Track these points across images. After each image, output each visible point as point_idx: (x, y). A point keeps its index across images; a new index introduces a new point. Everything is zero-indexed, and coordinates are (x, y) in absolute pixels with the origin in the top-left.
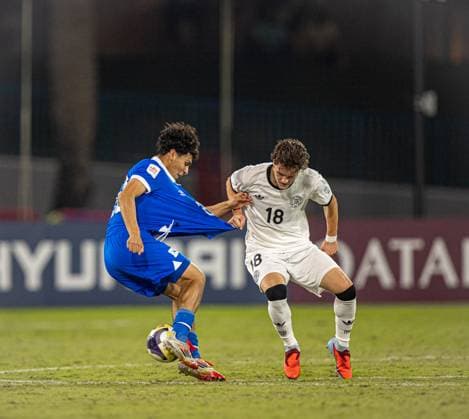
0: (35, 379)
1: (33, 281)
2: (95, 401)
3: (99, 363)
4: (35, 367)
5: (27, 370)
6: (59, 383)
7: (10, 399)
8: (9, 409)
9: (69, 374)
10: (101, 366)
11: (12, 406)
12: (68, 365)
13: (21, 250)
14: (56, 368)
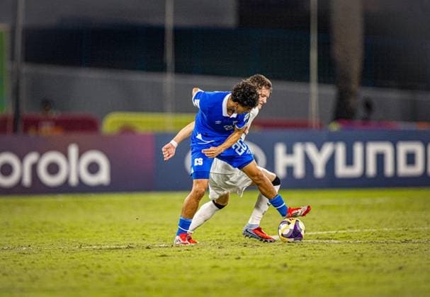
0: (321, 239)
1: (320, 171)
2: (362, 255)
3: (365, 228)
4: (320, 231)
5: (315, 233)
6: (336, 242)
7: (303, 254)
8: (301, 260)
9: (344, 236)
10: (366, 230)
11: (304, 258)
12: (344, 229)
13: (311, 149)
14: (335, 232)
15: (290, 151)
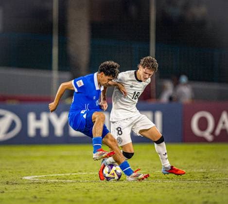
0: (60, 179)
1: (59, 132)
2: (88, 190)
3: (91, 172)
4: (59, 173)
5: (56, 175)
6: (71, 181)
7: (47, 189)
8: (46, 194)
9: (76, 177)
10: (91, 173)
11: (48, 192)
12: (76, 173)
13: (53, 117)
14: (69, 174)
15: (38, 118)
